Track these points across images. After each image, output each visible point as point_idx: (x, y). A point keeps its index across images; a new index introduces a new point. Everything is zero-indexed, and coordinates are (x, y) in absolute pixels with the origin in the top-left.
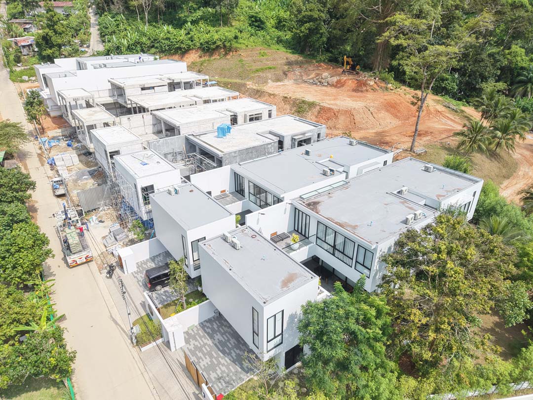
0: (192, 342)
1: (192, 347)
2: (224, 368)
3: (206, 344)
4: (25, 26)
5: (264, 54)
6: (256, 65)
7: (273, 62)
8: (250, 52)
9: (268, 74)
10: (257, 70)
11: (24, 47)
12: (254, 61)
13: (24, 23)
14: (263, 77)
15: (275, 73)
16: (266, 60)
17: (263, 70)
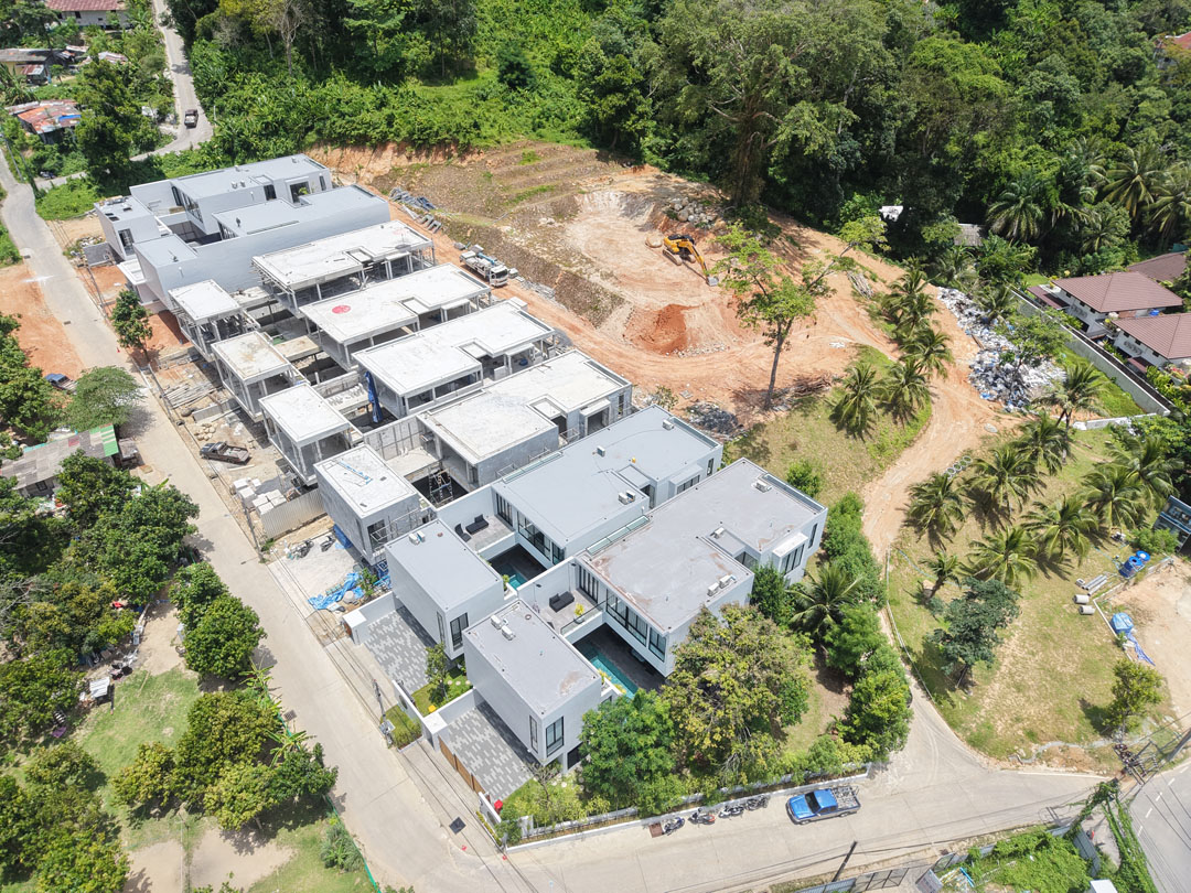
4: (30, 70)
5: (532, 157)
6: (518, 185)
7: (549, 174)
8: (504, 154)
9: (540, 205)
10: (520, 198)
11: (47, 134)
12: (513, 174)
13: (29, 63)
14: (531, 213)
15: (553, 199)
16: (536, 169)
17: (530, 196)
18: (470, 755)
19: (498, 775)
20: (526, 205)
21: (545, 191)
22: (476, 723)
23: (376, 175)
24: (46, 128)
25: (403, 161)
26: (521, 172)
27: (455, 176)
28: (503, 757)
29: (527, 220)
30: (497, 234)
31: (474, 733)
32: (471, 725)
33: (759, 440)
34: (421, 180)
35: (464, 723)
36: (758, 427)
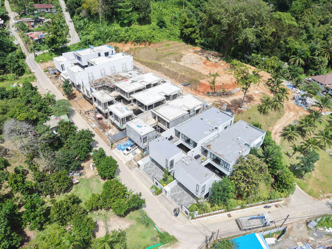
0: (172, 193)
1: (173, 195)
2: (185, 201)
3: (177, 194)
4: (30, 24)
5: (168, 45)
6: (165, 52)
7: (173, 49)
8: (161, 44)
9: (171, 58)
10: (166, 56)
11: (37, 40)
12: (163, 50)
13: (30, 22)
14: (169, 60)
15: (174, 56)
16: (170, 48)
17: (168, 55)
18: (176, 197)
19: (185, 202)
20: (167, 58)
21: (172, 54)
22: (176, 189)
23: (125, 50)
24: (37, 38)
25: (133, 46)
26: (166, 49)
27: (147, 50)
28: (185, 198)
29: (168, 62)
30: (160, 65)
31: (176, 192)
32: (175, 190)
34: (138, 52)
35: (173, 189)
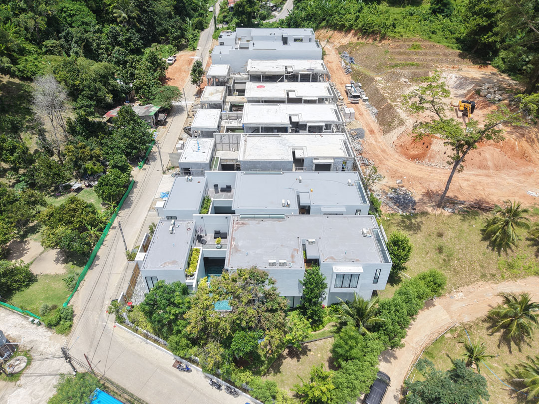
5: (418, 47)
6: (399, 59)
7: (422, 58)
8: (402, 43)
9: (405, 72)
10: (396, 65)
11: (232, 8)
12: (401, 54)
14: (398, 74)
15: (415, 71)
16: (416, 54)
17: (403, 66)
20: (398, 70)
21: (413, 65)
23: (341, 45)
24: (232, 5)
25: (355, 40)
26: (405, 53)
27: (373, 50)
29: (393, 78)
30: (372, 80)
33: (419, 220)
34: (357, 50)
36: (424, 213)
